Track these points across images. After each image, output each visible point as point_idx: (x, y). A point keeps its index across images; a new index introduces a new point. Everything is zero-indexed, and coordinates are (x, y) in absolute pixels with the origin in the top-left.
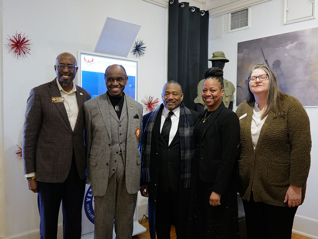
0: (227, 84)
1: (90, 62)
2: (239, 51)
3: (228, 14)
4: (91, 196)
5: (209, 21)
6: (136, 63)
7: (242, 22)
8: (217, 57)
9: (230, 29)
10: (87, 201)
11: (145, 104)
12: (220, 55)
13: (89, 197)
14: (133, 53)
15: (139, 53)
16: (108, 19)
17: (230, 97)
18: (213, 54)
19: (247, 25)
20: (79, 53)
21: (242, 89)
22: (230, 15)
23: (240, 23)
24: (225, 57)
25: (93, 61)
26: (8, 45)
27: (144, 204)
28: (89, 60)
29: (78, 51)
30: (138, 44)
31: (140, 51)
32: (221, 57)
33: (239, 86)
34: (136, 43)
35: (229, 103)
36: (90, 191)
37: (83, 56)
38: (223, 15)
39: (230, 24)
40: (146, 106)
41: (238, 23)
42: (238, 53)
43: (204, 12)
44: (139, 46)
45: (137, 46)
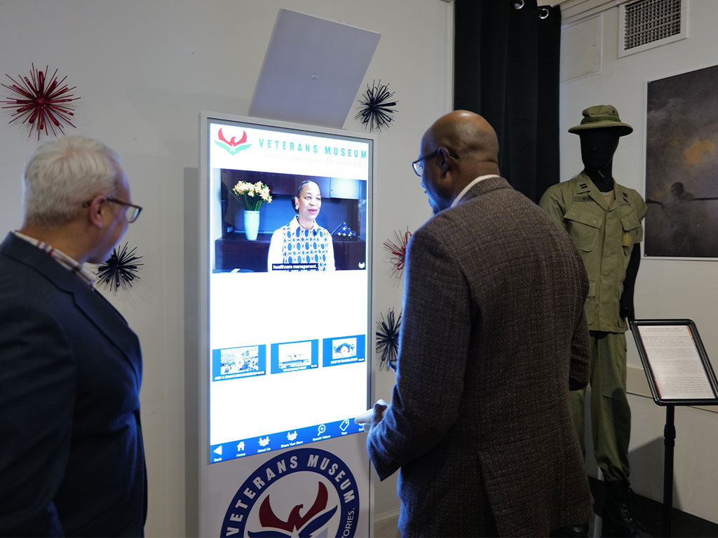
0: (625, 195)
1: (235, 144)
2: (651, 106)
3: (616, 8)
4: (240, 520)
5: (562, 32)
6: (368, 144)
7: (660, 25)
8: (597, 120)
9: (625, 47)
10: (228, 534)
11: (394, 253)
12: (606, 115)
13: (235, 524)
14: (361, 119)
15: (378, 120)
16: (284, 13)
17: (634, 232)
18: (584, 115)
19: (678, 31)
20: (204, 120)
21: (663, 207)
22: (623, 10)
23: (653, 28)
24: (620, 121)
25: (244, 139)
26: (9, 103)
27: (392, 516)
28: (233, 138)
29: (200, 114)
30: (375, 96)
31: (381, 113)
32: (610, 119)
33: (652, 198)
34: (370, 92)
35: (631, 249)
36: (237, 506)
37: (215, 128)
38: (603, 13)
39: (623, 33)
40: (397, 256)
41: (649, 29)
42: (649, 110)
43: (547, 10)
44: (379, 99)
45: (372, 100)
